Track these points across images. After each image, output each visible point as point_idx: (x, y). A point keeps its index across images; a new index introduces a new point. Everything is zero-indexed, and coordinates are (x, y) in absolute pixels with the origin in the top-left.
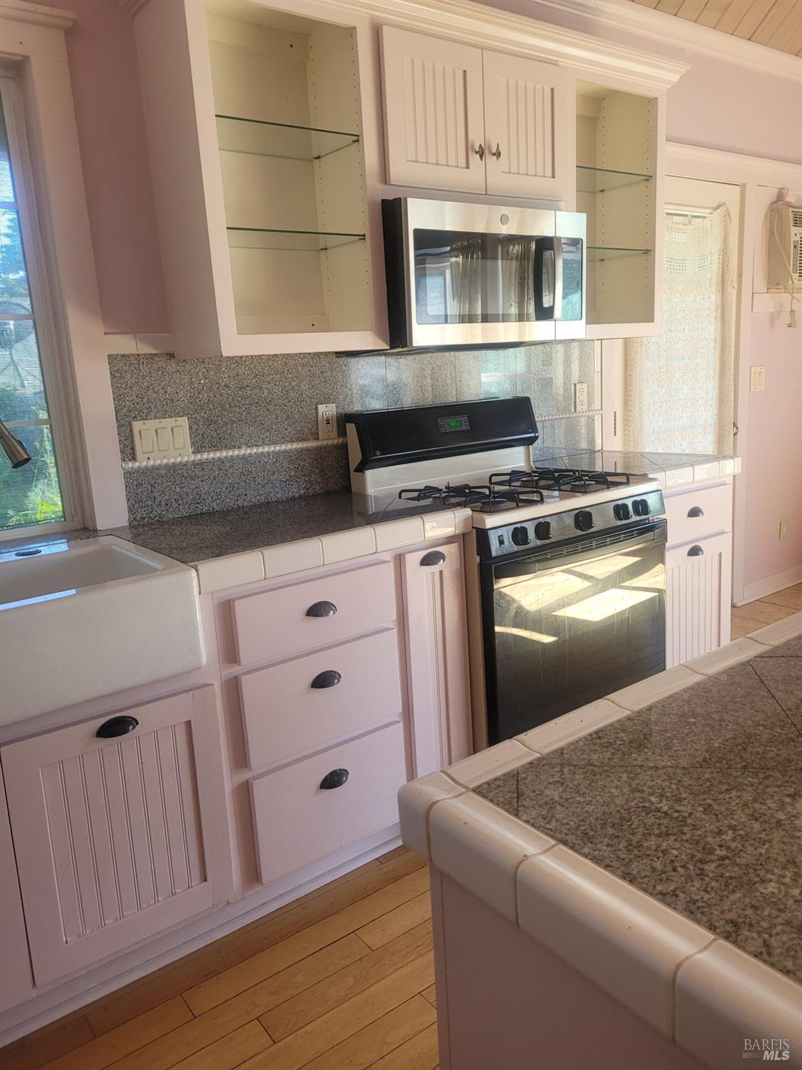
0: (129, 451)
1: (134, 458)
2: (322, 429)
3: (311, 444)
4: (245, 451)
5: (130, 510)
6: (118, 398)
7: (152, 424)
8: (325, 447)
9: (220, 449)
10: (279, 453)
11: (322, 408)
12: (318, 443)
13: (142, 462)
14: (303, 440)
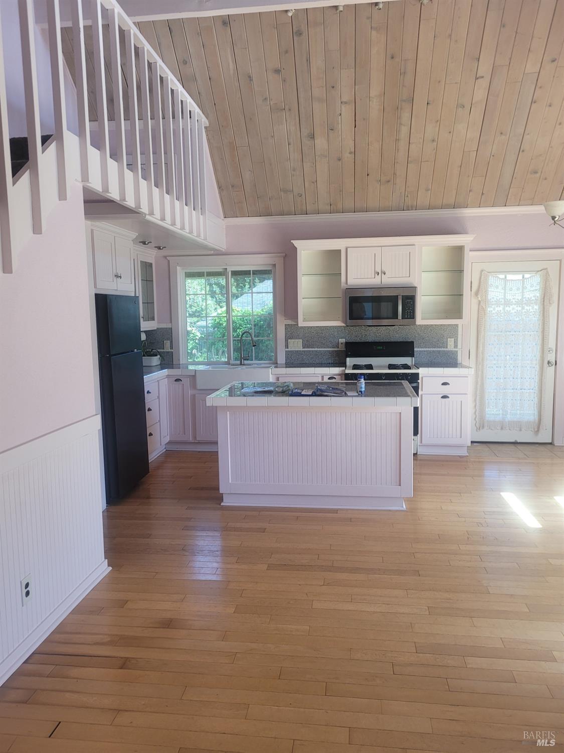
0: (287, 346)
1: (288, 348)
2: (340, 345)
3: (336, 349)
4: (316, 349)
5: (286, 360)
6: (286, 334)
7: (293, 340)
8: (341, 351)
9: (309, 348)
10: (326, 351)
11: (340, 340)
12: (338, 349)
13: (289, 349)
14: (334, 348)
